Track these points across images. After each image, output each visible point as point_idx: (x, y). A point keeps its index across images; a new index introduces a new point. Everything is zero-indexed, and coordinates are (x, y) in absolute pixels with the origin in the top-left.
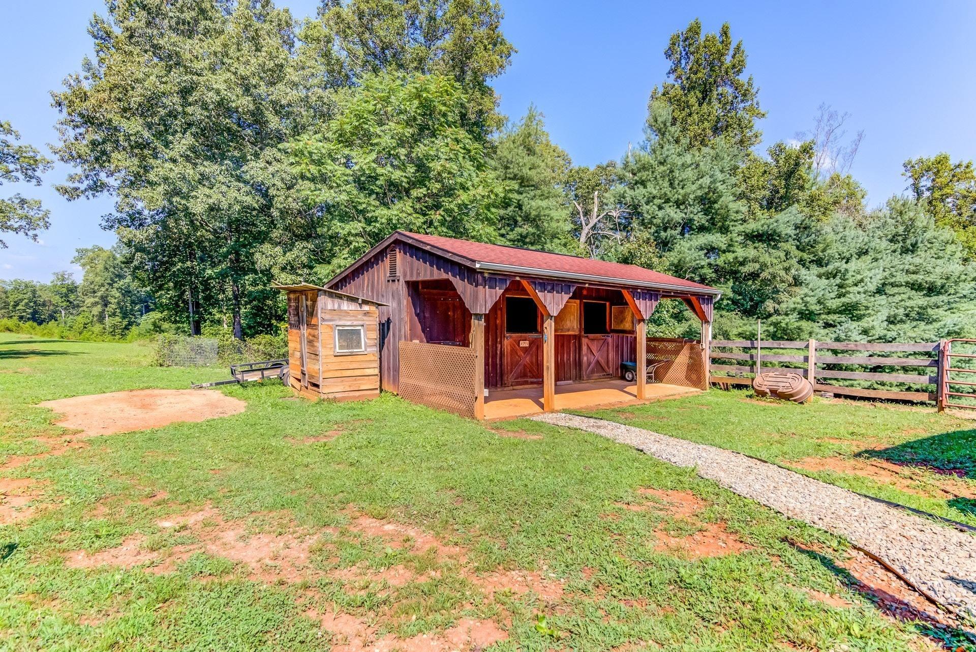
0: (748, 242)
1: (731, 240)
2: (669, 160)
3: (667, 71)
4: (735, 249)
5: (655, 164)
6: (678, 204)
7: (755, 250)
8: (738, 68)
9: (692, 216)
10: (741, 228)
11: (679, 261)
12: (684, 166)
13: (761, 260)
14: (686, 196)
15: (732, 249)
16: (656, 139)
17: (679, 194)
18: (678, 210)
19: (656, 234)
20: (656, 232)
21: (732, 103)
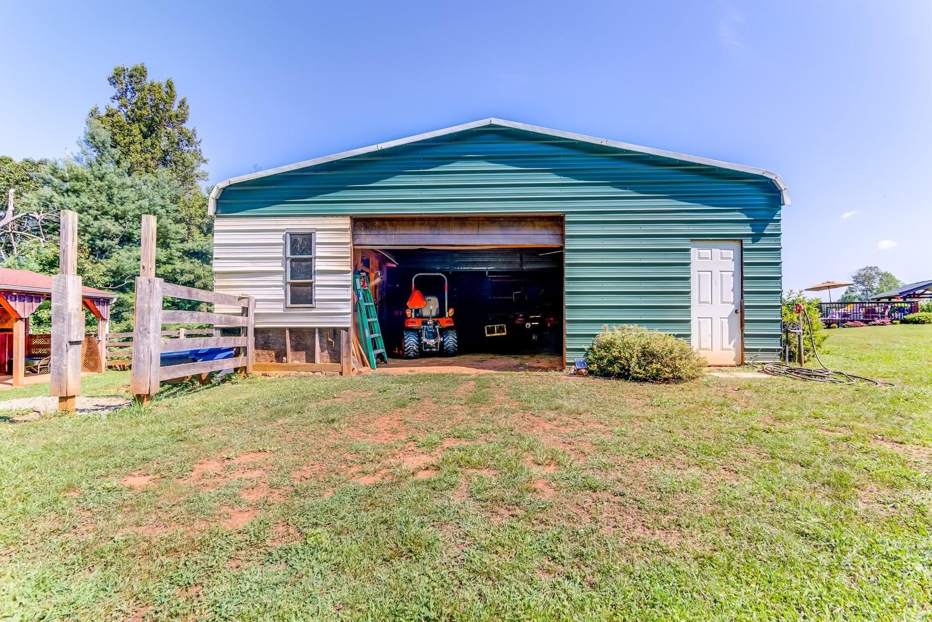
0: (185, 258)
1: (171, 254)
2: (108, 177)
3: (112, 96)
4: (174, 262)
5: (91, 177)
6: (117, 218)
7: (192, 265)
8: (182, 119)
9: (131, 230)
10: (180, 246)
11: (118, 268)
12: (123, 186)
13: (196, 272)
14: (125, 213)
15: (171, 261)
16: (94, 155)
17: (118, 210)
18: (117, 224)
19: (91, 242)
20: (92, 240)
21: (178, 144)
